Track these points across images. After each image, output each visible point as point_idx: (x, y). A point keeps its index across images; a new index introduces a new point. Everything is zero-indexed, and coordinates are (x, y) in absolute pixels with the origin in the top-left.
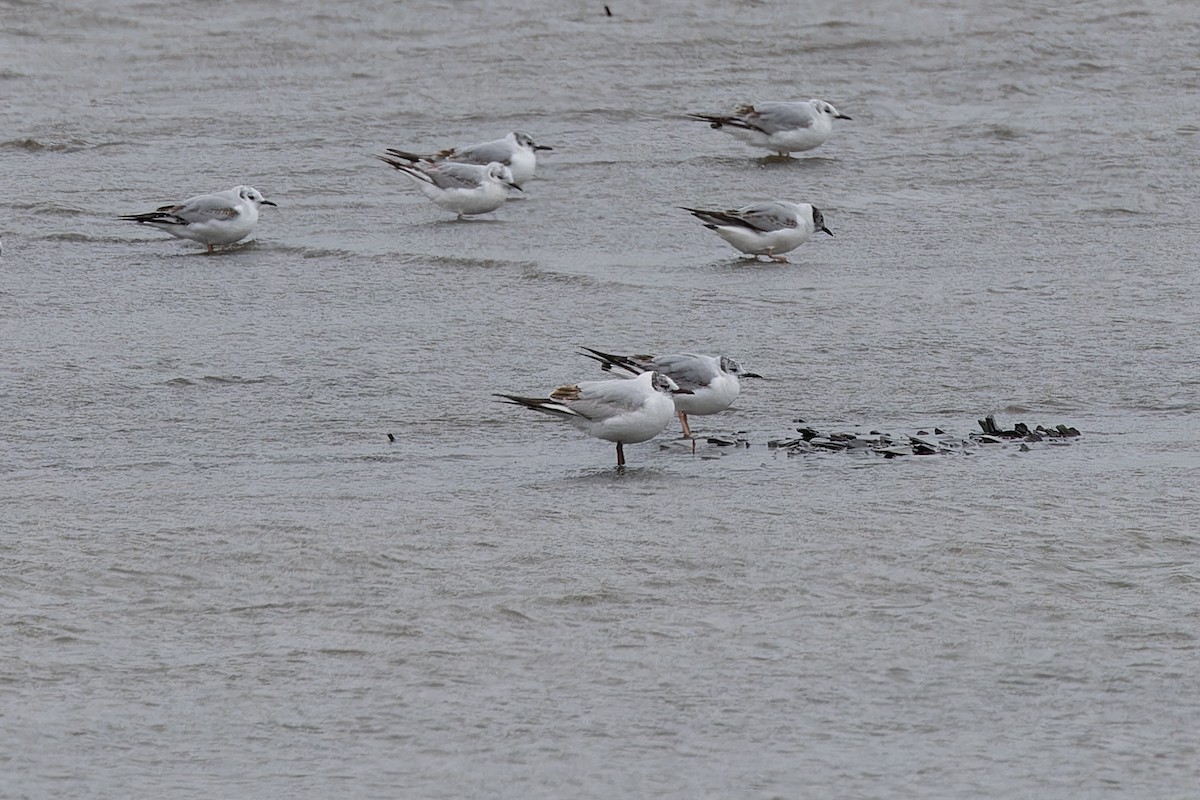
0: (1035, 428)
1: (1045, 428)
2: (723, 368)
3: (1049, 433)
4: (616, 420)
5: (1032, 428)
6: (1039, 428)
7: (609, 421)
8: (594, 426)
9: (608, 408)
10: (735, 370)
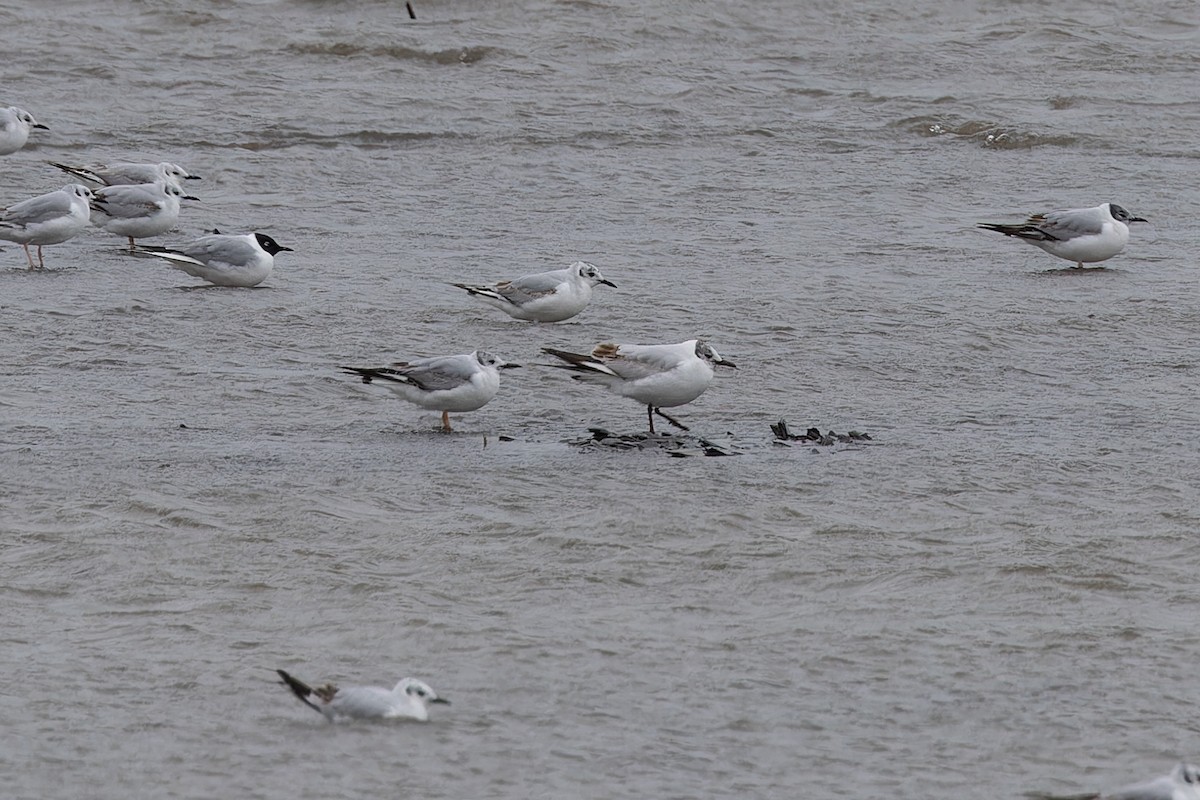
0: (827, 433)
1: (837, 434)
2: (482, 363)
3: (841, 438)
4: (647, 381)
5: (823, 433)
6: (832, 433)
7: (639, 383)
8: (626, 387)
9: (642, 368)
10: (492, 362)
